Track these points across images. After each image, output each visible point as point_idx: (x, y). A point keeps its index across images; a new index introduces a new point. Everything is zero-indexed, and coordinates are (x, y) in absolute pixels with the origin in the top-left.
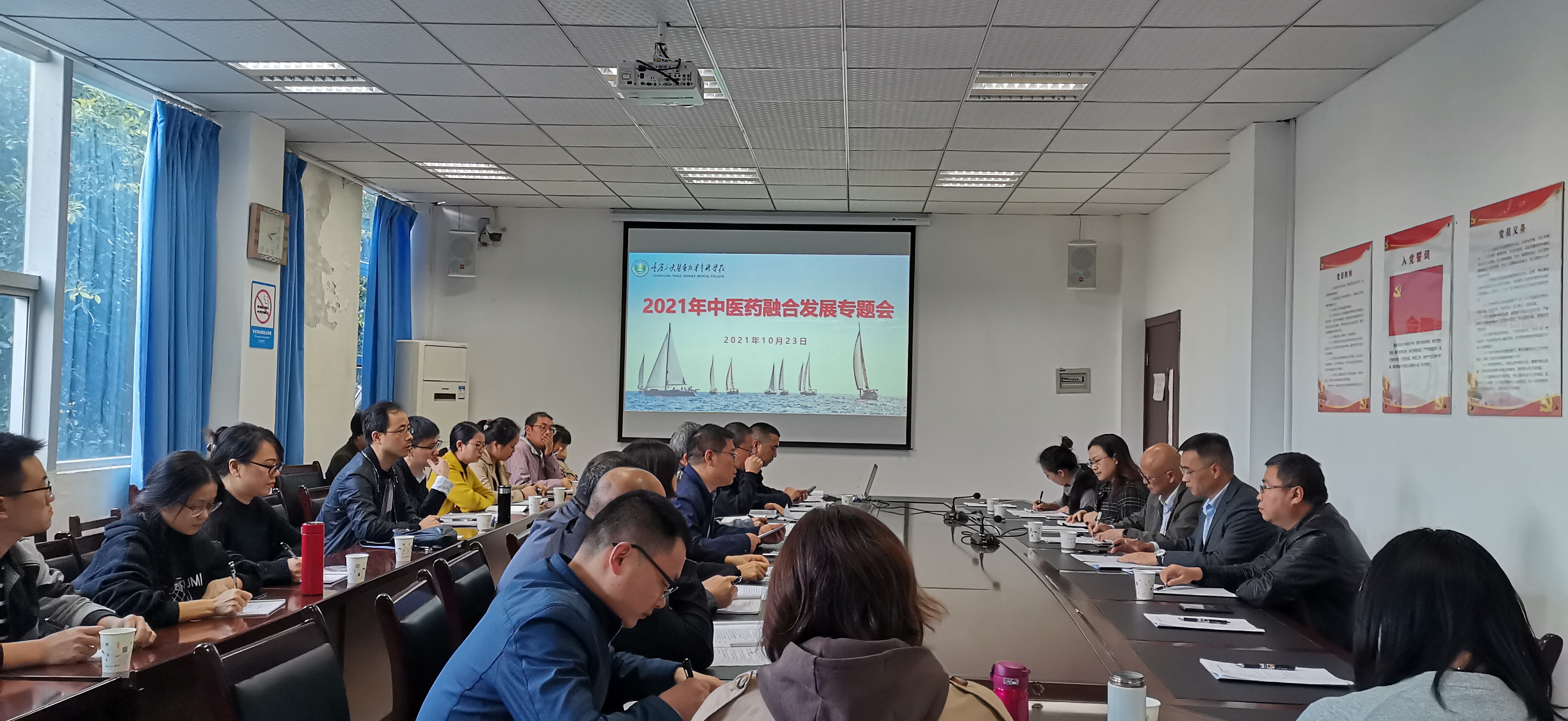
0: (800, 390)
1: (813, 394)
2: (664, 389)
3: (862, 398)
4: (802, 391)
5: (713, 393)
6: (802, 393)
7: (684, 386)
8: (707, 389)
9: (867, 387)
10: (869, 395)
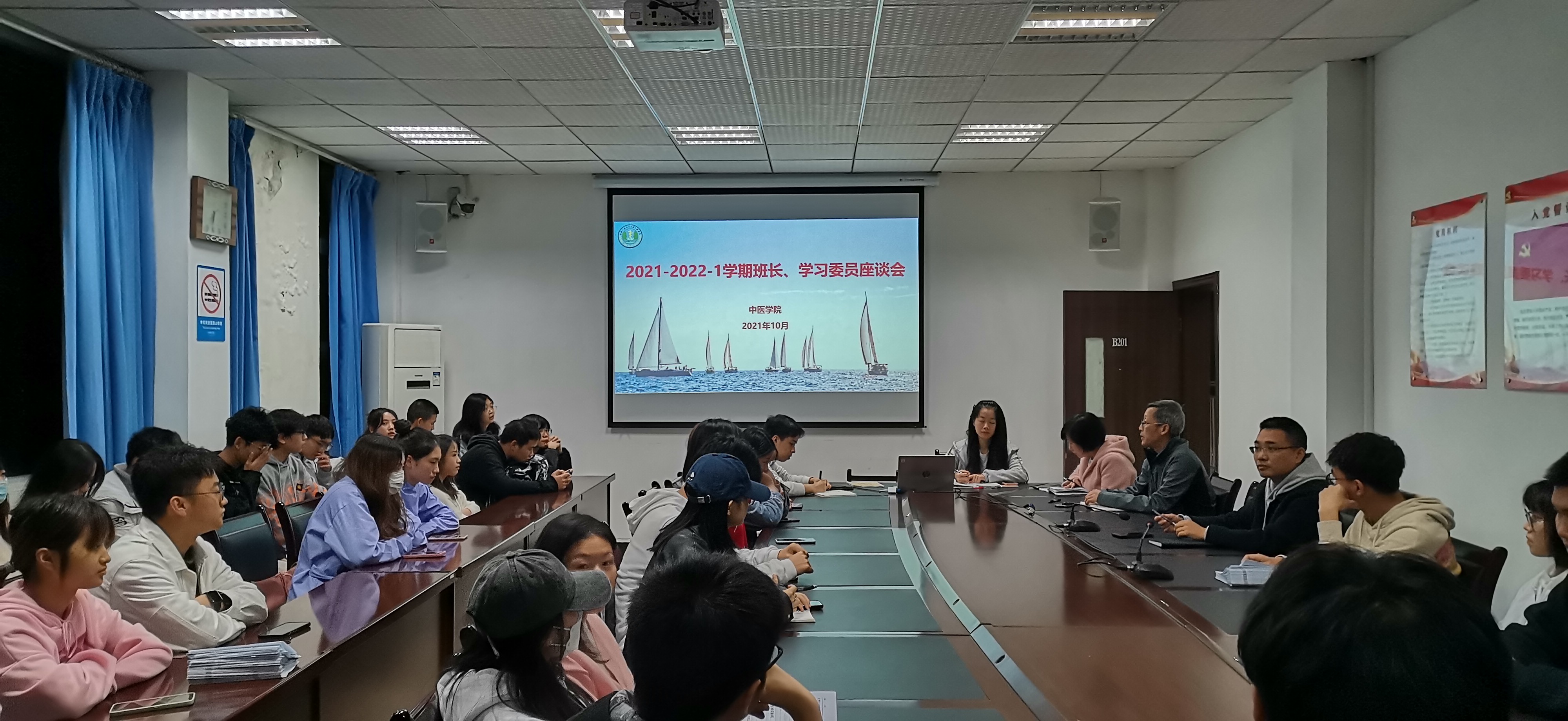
0: (804, 366)
1: (818, 370)
2: (656, 369)
3: (870, 373)
5: (709, 372)
6: (805, 370)
7: (678, 366)
8: (704, 368)
9: (876, 362)
10: (878, 370)
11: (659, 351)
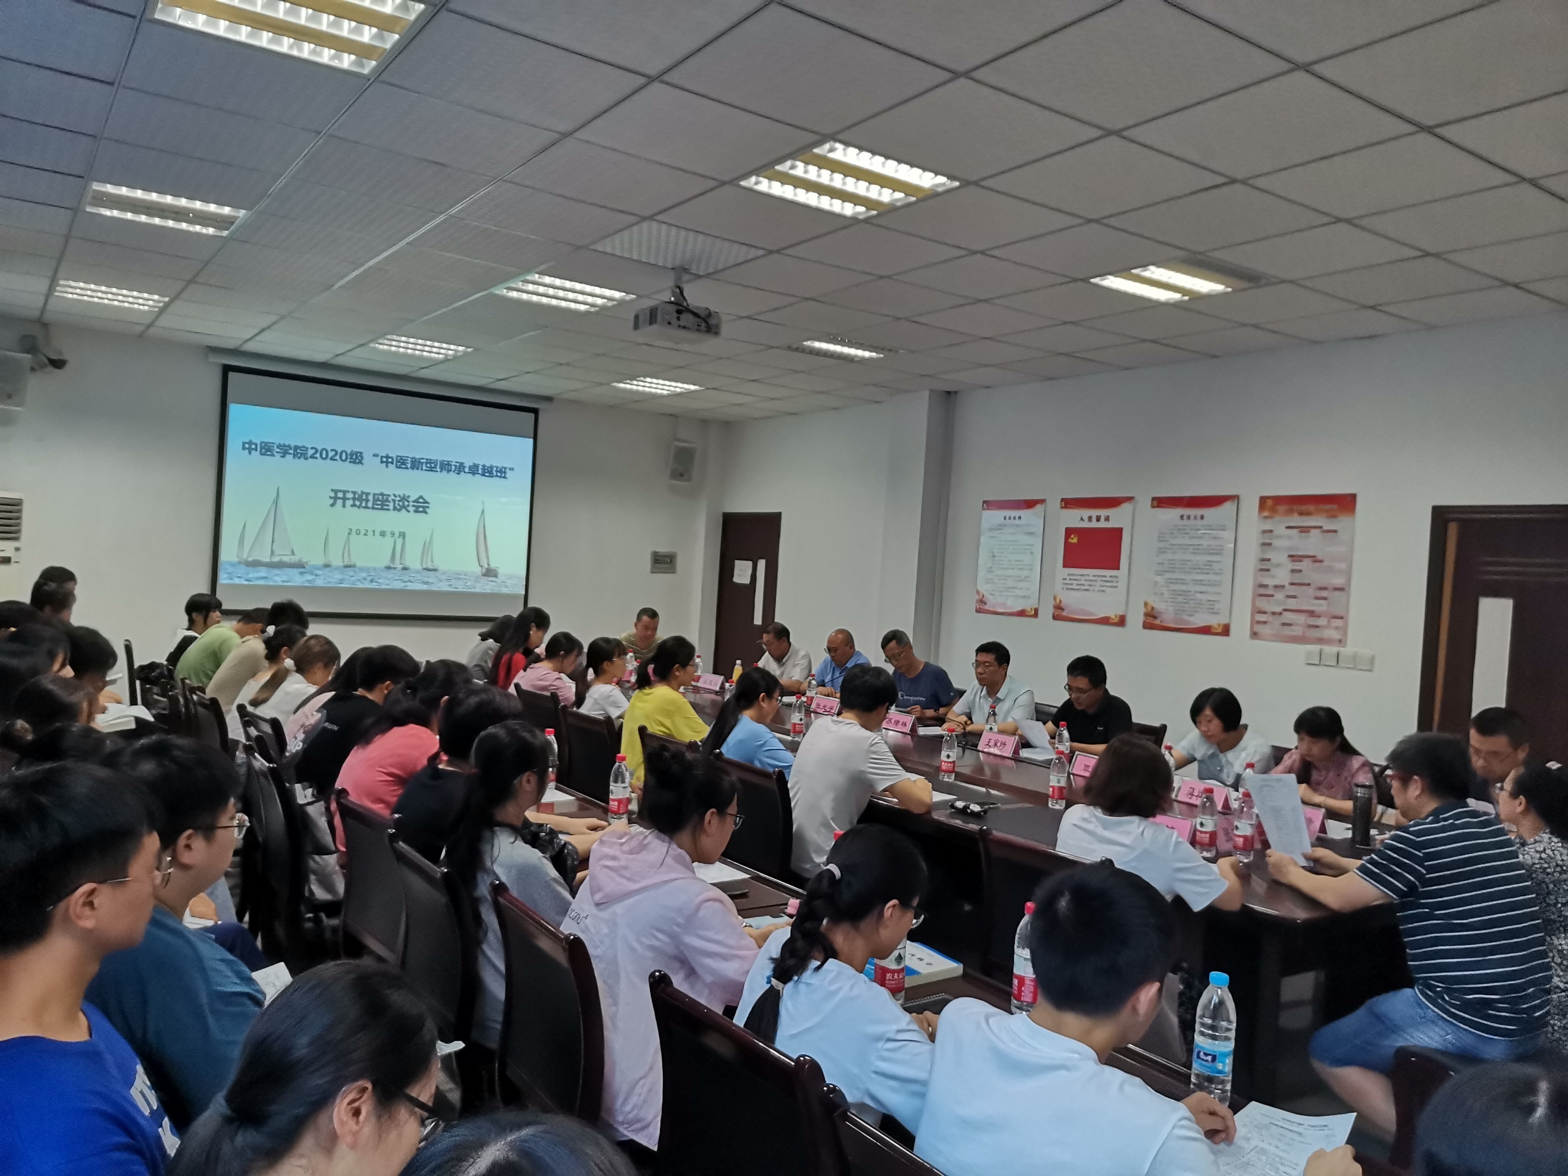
0: (422, 565)
1: (436, 570)
2: (268, 560)
3: (484, 575)
4: (424, 566)
5: (327, 566)
6: (424, 569)
7: (292, 557)
8: (320, 562)
9: (488, 565)
10: (490, 573)
11: (273, 541)
